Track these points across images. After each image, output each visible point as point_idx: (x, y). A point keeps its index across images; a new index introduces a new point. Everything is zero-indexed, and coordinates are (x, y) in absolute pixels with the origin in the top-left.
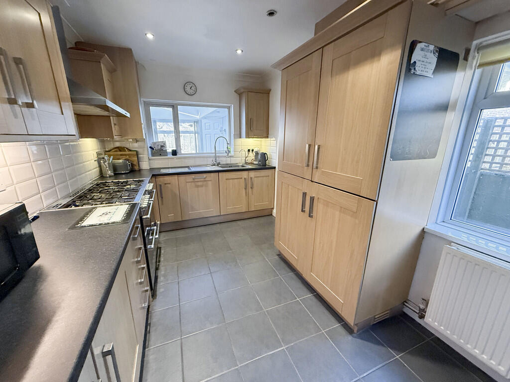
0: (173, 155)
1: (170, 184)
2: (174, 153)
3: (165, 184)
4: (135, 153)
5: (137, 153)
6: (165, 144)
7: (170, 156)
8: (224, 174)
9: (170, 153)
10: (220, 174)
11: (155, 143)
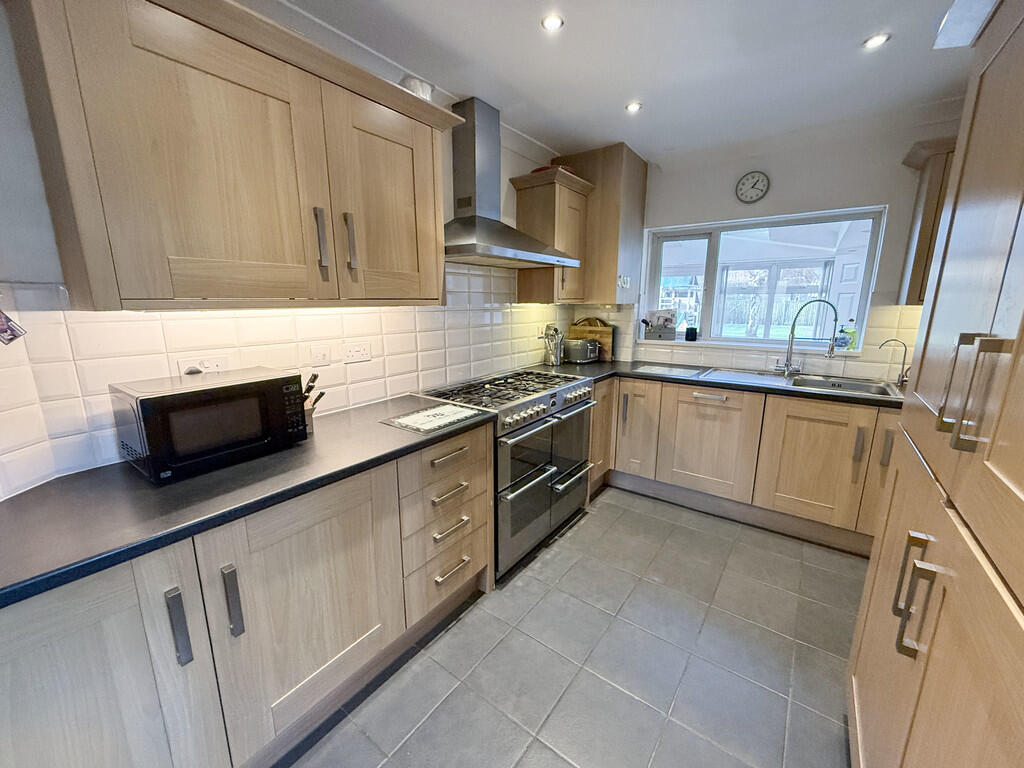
0: (687, 339)
1: (643, 396)
2: (691, 335)
3: (635, 395)
4: (610, 330)
5: (615, 331)
6: (673, 315)
7: (679, 341)
8: (784, 401)
9: (680, 334)
10: (771, 399)
11: (652, 314)
